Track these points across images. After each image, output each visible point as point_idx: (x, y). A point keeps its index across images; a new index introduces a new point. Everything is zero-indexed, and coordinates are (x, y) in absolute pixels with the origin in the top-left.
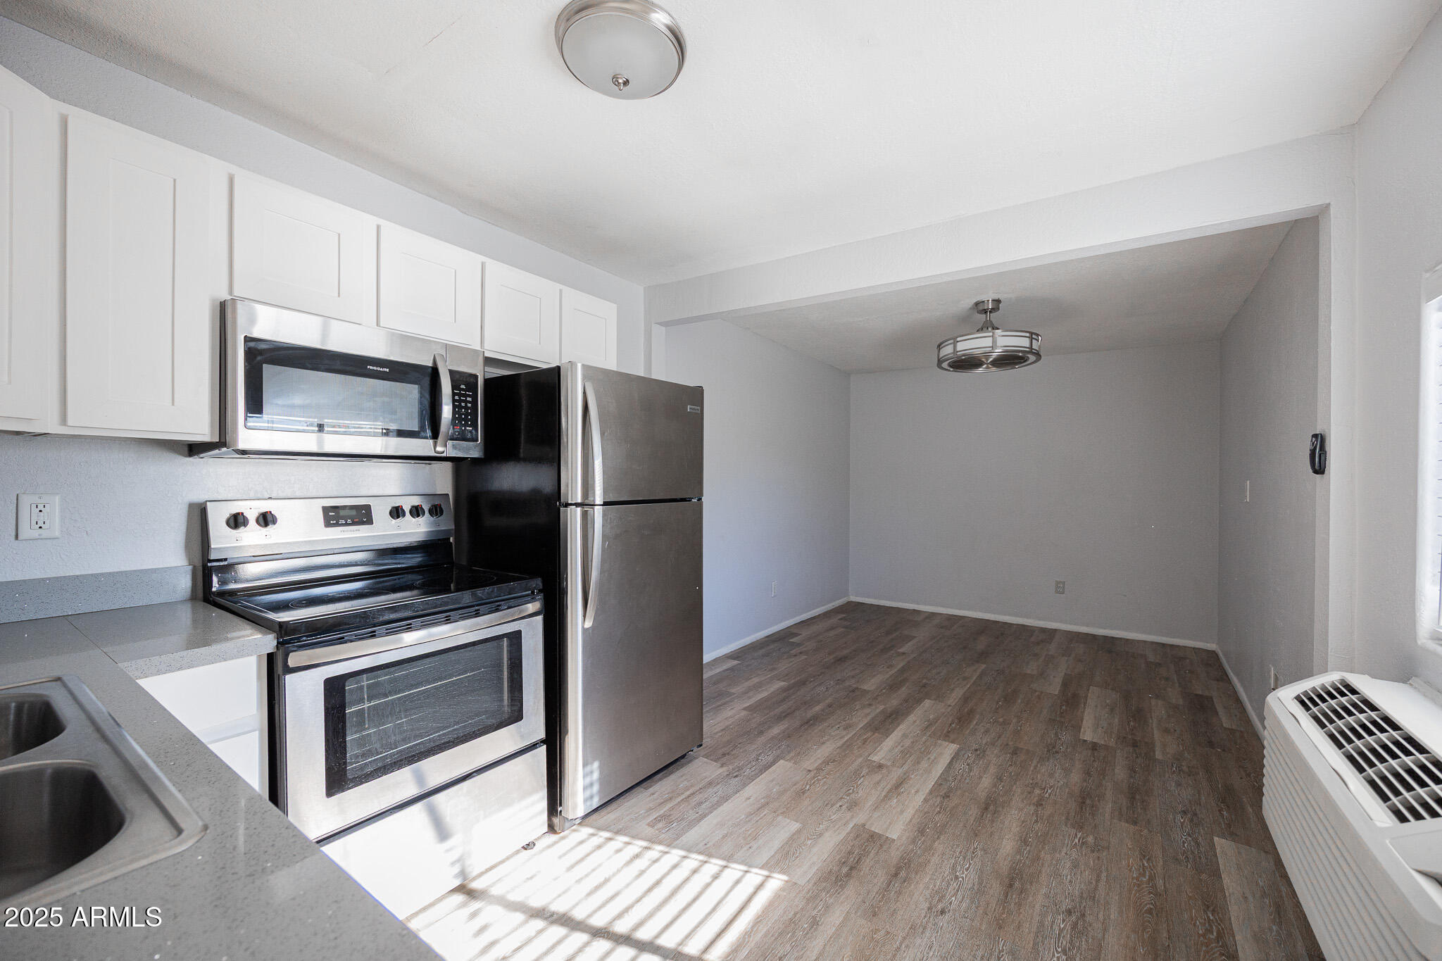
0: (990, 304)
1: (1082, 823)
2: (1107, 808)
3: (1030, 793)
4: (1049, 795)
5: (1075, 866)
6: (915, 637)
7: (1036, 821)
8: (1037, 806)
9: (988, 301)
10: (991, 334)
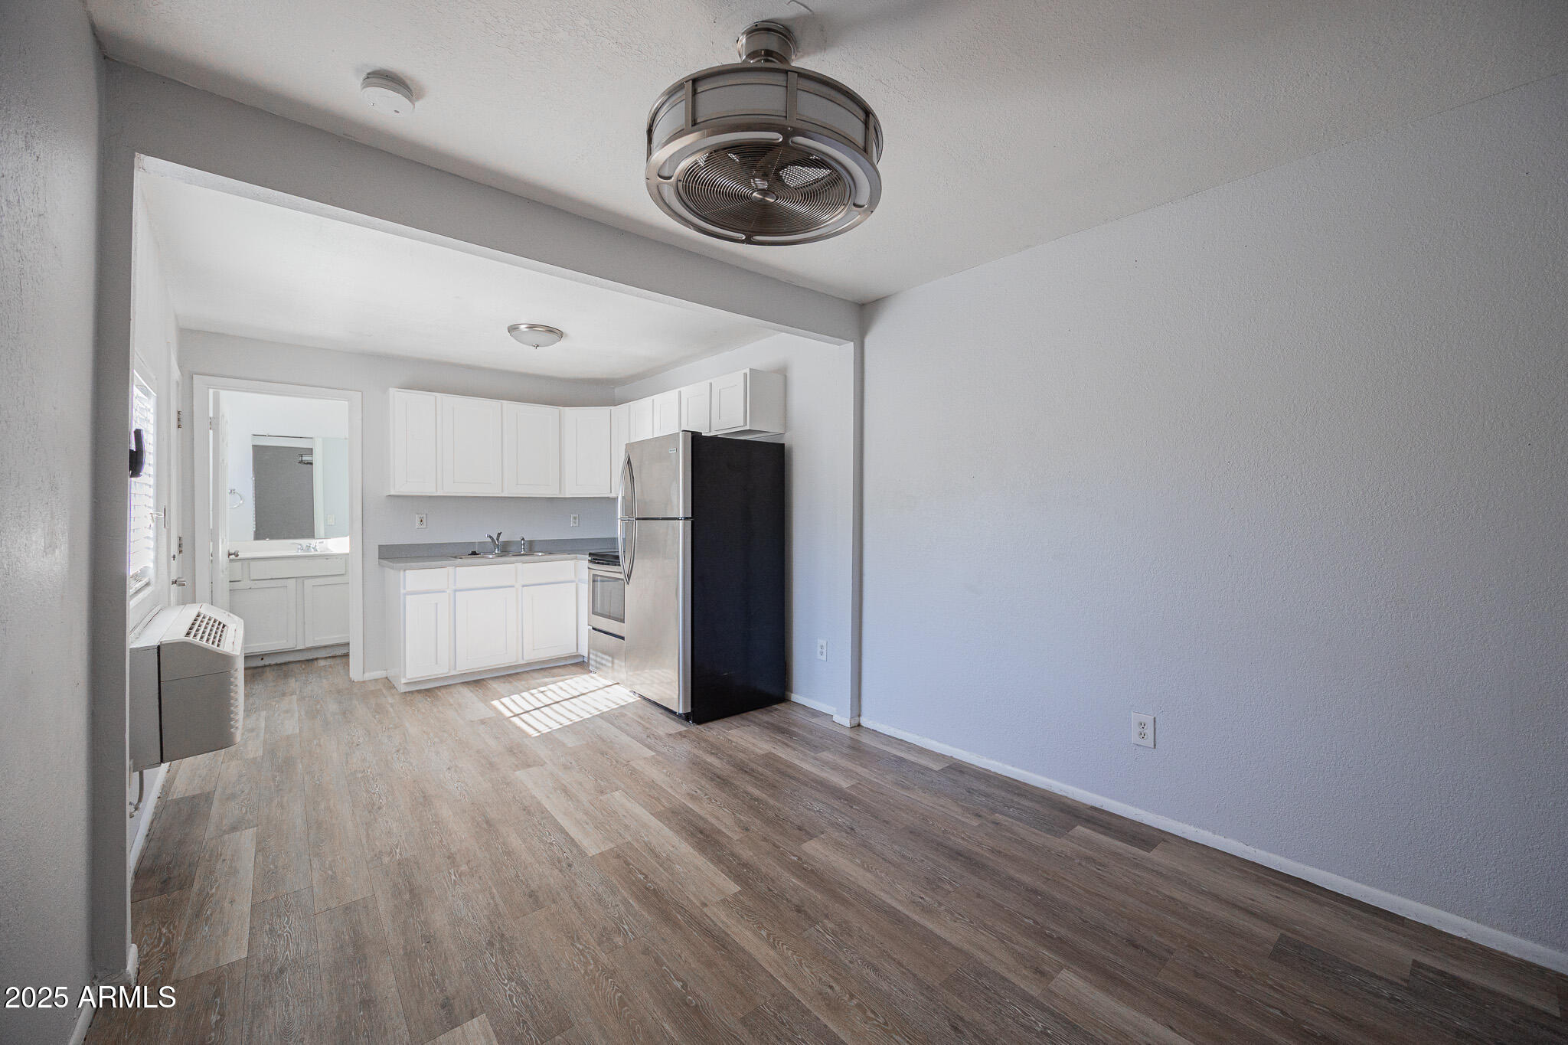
1: (401, 869)
2: (384, 906)
3: (469, 861)
4: (450, 873)
5: (389, 833)
7: (441, 841)
8: (451, 853)
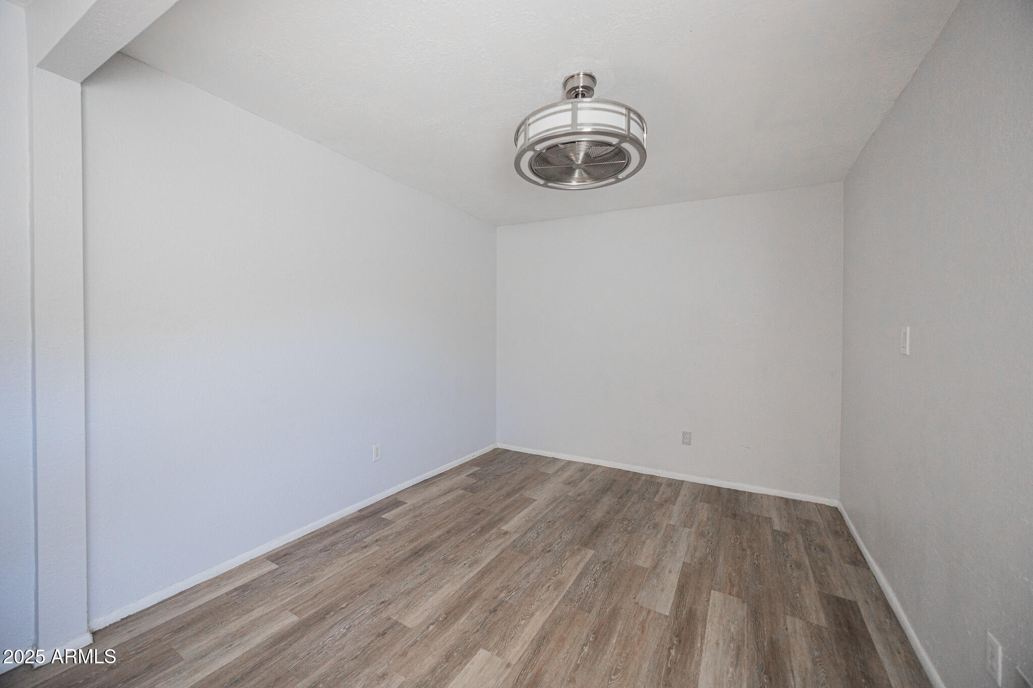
0: (581, 80)
6: (536, 500)
9: (578, 75)
10: (570, 106)
